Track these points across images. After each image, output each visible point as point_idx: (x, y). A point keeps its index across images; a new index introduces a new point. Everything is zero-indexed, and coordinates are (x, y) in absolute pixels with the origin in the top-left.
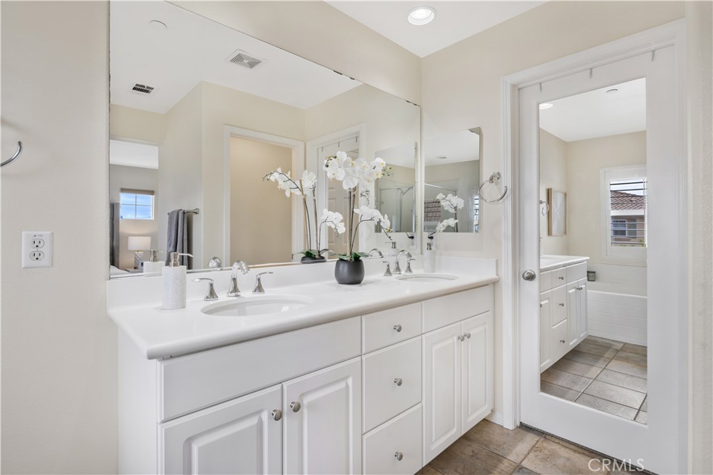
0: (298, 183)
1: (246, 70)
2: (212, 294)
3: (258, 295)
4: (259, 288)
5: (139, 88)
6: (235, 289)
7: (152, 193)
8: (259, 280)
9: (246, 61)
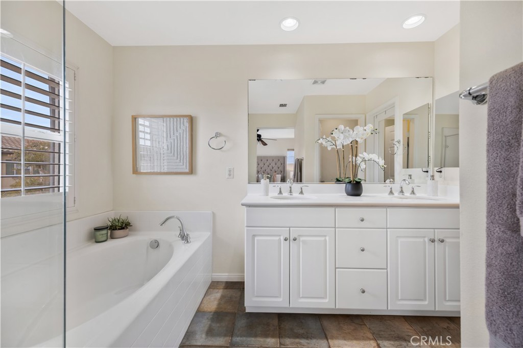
0: (334, 142)
1: (322, 86)
2: (280, 192)
3: (301, 195)
4: (301, 193)
5: (282, 105)
6: (291, 192)
7: (293, 150)
8: (301, 188)
9: (319, 82)
